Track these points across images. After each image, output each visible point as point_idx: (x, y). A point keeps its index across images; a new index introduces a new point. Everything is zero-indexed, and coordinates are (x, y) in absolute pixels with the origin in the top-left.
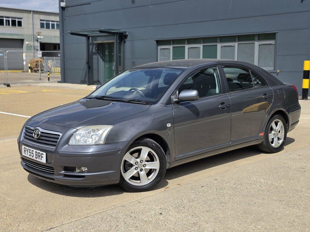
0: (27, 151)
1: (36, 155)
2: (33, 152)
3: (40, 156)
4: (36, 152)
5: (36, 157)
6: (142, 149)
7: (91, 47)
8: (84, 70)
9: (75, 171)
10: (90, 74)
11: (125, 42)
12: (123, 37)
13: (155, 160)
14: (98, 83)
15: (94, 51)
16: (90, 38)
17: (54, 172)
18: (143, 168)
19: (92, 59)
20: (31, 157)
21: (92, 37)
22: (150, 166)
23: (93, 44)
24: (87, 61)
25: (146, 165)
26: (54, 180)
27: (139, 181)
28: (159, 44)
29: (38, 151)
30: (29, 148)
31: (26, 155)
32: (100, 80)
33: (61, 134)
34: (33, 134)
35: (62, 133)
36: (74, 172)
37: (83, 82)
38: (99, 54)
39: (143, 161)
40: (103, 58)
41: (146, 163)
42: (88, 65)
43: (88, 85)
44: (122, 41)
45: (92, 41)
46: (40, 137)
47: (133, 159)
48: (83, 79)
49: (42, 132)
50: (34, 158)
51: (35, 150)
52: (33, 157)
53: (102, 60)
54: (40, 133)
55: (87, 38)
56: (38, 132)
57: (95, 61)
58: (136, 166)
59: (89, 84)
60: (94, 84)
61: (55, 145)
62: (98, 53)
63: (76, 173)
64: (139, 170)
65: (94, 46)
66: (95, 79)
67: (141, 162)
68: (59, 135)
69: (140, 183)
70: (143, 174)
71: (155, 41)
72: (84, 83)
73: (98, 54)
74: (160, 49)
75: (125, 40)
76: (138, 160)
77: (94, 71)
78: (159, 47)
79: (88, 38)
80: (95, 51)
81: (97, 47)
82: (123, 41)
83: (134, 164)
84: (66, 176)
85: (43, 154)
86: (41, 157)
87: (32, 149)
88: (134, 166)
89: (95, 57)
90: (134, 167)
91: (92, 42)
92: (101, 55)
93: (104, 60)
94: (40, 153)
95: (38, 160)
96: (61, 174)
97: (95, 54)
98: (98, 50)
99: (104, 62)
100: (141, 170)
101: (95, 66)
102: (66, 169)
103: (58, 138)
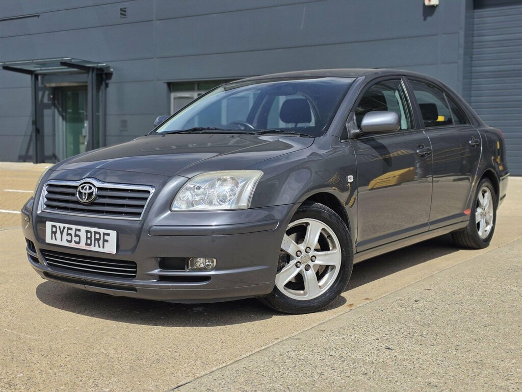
0: (62, 233)
1: (87, 238)
2: (78, 233)
3: (99, 240)
4: (87, 232)
5: (89, 242)
6: (308, 224)
7: (40, 93)
8: (25, 136)
9: (186, 266)
10: (38, 143)
11: (107, 85)
12: (104, 76)
13: (331, 248)
14: (54, 159)
15: (46, 100)
16: (40, 77)
17: (135, 272)
18: (311, 264)
19: (42, 116)
20: (73, 245)
21: (44, 75)
22: (322, 259)
23: (45, 88)
24: (34, 119)
25: (316, 258)
26: (135, 290)
27: (302, 292)
28: (172, 90)
29: (93, 230)
30: (67, 226)
31: (58, 242)
32: (57, 154)
33: (152, 191)
34: (74, 195)
35: (152, 186)
36: (184, 269)
37: (24, 159)
38: (55, 107)
39: (310, 249)
40: (64, 114)
41: (316, 253)
42: (34, 126)
43: (34, 163)
44: (102, 84)
45: (42, 83)
46: (95, 199)
47: (292, 246)
48: (24, 153)
49: (99, 189)
50: (82, 245)
51: (83, 229)
52: (79, 243)
53: (60, 118)
54: (95, 190)
55: (33, 76)
56: (90, 188)
57: (47, 121)
58: (298, 259)
59: (37, 162)
60: (46, 161)
61: (139, 214)
62: (54, 105)
63: (188, 272)
64: (302, 267)
65: (47, 93)
66: (48, 152)
67: (306, 252)
68: (148, 192)
69: (305, 294)
70: (310, 275)
71: (166, 85)
72: (25, 161)
73: (53, 107)
74: (175, 98)
75: (108, 81)
76: (302, 247)
77: (46, 138)
78: (173, 95)
79: (36, 76)
80: (48, 100)
81: (51, 95)
82: (104, 83)
83: (294, 256)
84: (162, 278)
85: (108, 235)
86: (101, 242)
87: (74, 227)
88: (293, 259)
89: (47, 113)
90: (292, 263)
91: (43, 86)
92: (60, 109)
93: (64, 118)
94: (99, 233)
95: (92, 248)
96: (153, 276)
97: (47, 106)
98: (54, 99)
99: (64, 122)
100: (307, 268)
101: (47, 130)
102: (164, 263)
103: (146, 199)
